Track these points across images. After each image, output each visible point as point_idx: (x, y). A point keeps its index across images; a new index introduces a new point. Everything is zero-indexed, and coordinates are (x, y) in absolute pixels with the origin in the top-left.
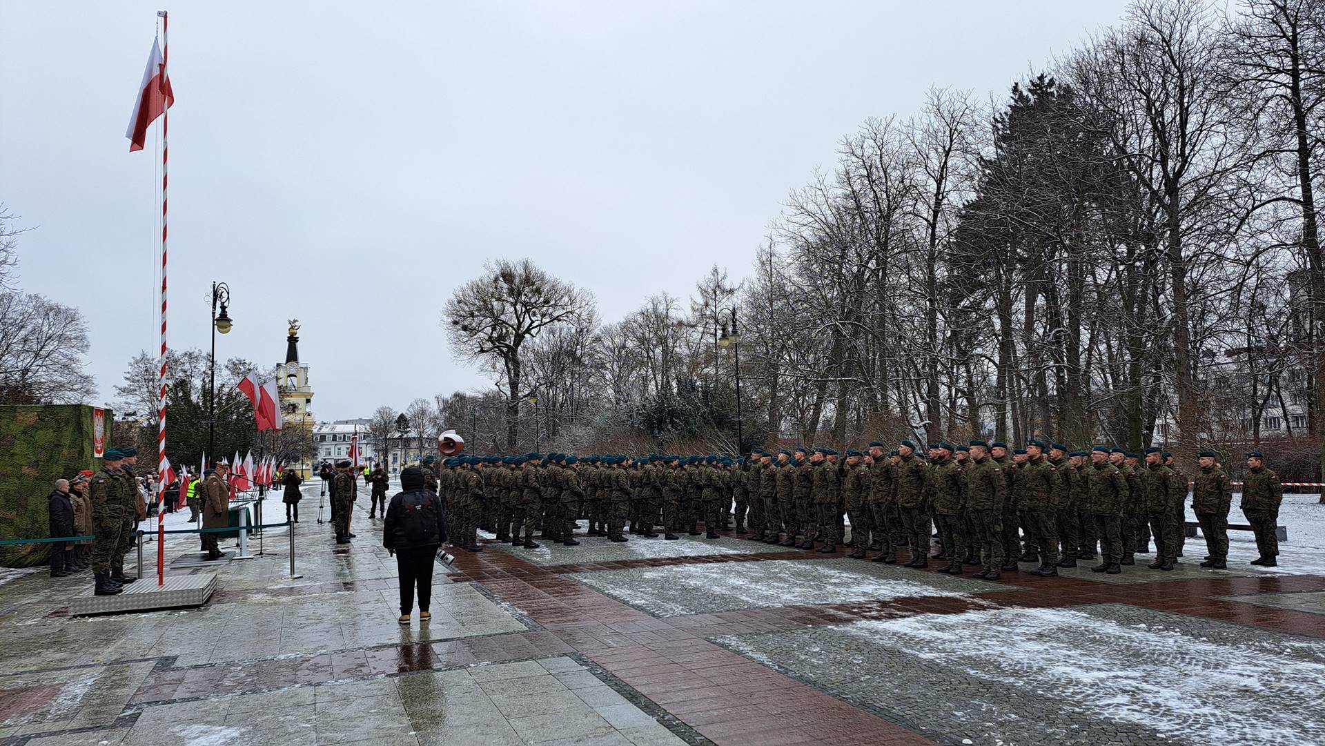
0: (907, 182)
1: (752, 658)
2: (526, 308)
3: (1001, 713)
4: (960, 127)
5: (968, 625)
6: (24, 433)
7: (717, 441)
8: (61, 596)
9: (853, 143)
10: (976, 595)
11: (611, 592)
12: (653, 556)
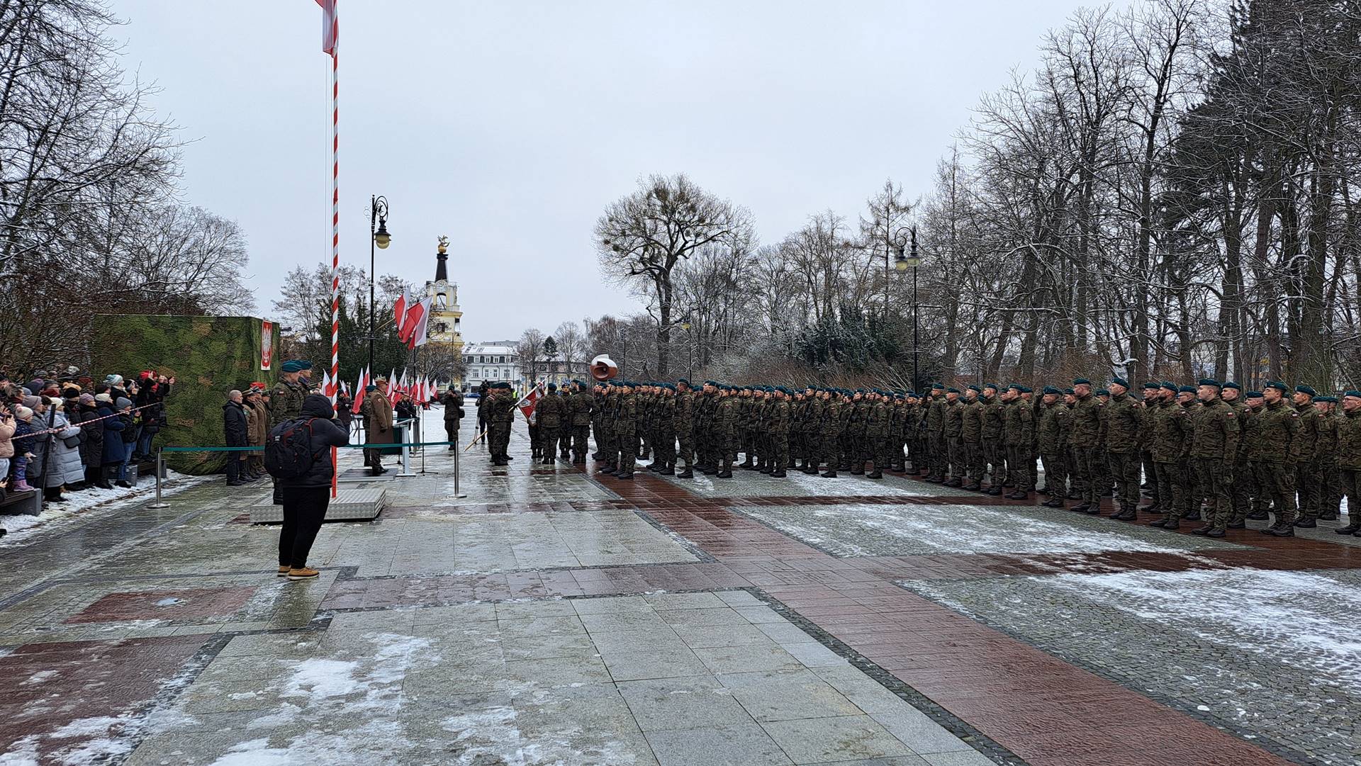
0: (1122, 83)
1: (946, 606)
2: (679, 227)
3: (1240, 681)
4: (1190, 18)
5: (1191, 585)
6: (200, 344)
7: (886, 375)
8: (240, 504)
9: (1059, 38)
10: (1198, 553)
11: (782, 528)
12: (822, 494)
